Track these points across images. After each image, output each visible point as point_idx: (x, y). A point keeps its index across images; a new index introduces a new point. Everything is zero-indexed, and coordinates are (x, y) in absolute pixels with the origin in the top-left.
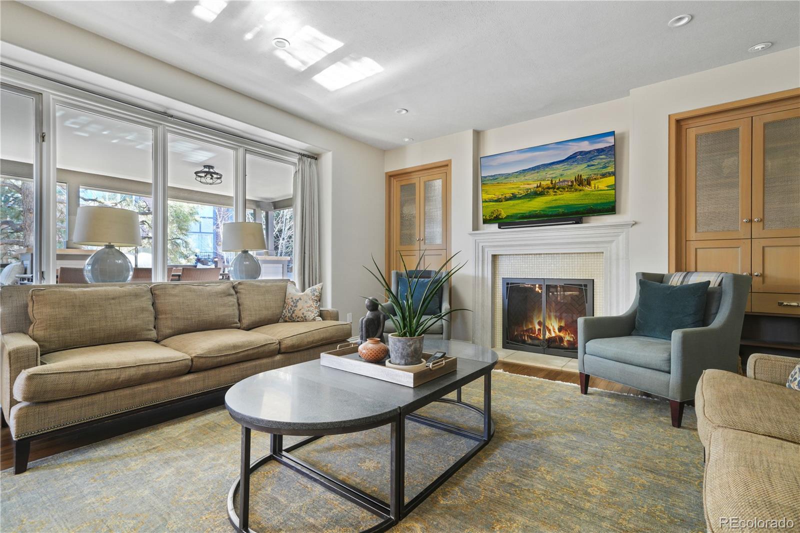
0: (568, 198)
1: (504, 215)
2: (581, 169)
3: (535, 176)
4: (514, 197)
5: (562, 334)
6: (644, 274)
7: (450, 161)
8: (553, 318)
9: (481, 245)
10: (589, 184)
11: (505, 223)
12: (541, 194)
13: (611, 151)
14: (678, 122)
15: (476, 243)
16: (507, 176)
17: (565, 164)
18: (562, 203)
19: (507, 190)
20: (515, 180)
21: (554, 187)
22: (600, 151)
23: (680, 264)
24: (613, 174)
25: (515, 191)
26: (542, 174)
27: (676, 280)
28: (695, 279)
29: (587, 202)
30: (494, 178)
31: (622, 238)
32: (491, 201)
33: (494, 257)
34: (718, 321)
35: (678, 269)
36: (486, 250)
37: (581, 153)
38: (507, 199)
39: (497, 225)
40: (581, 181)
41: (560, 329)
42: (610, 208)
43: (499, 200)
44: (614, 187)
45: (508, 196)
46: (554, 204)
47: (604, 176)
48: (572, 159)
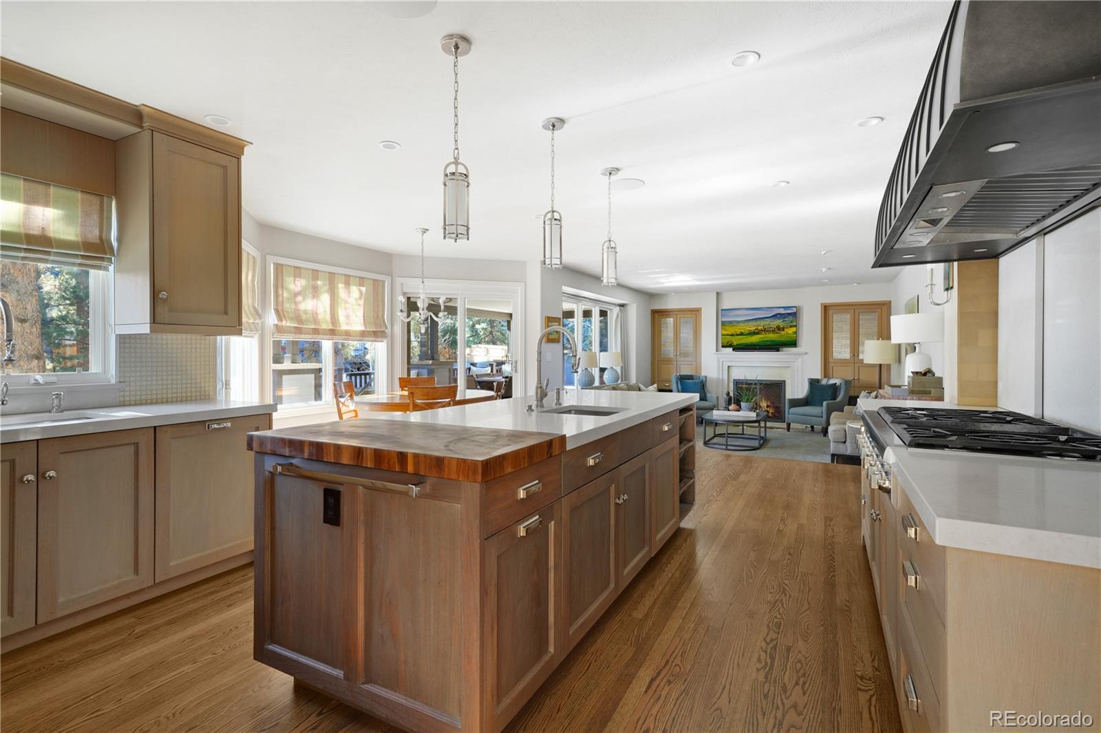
0: (772, 337)
1: (735, 343)
2: (779, 322)
3: (755, 323)
4: (742, 334)
5: (768, 409)
6: (811, 379)
7: (701, 309)
8: (763, 399)
9: (721, 360)
10: (783, 330)
11: (737, 348)
12: (758, 333)
13: (794, 315)
14: (825, 307)
15: (718, 360)
16: (738, 322)
17: (772, 319)
18: (769, 339)
19: (738, 330)
20: (743, 325)
21: (765, 330)
22: (789, 314)
23: (826, 374)
24: (795, 326)
25: (743, 331)
26: (759, 323)
27: (824, 382)
28: (832, 381)
29: (783, 339)
30: (731, 322)
31: (800, 360)
32: (728, 335)
33: (729, 367)
34: (839, 399)
35: (825, 377)
36: (724, 363)
37: (779, 314)
38: (737, 335)
39: (731, 349)
40: (779, 328)
41: (767, 407)
42: (793, 344)
43: (732, 335)
44: (795, 333)
45: (738, 333)
46: (765, 339)
47: (791, 327)
48: (775, 316)
